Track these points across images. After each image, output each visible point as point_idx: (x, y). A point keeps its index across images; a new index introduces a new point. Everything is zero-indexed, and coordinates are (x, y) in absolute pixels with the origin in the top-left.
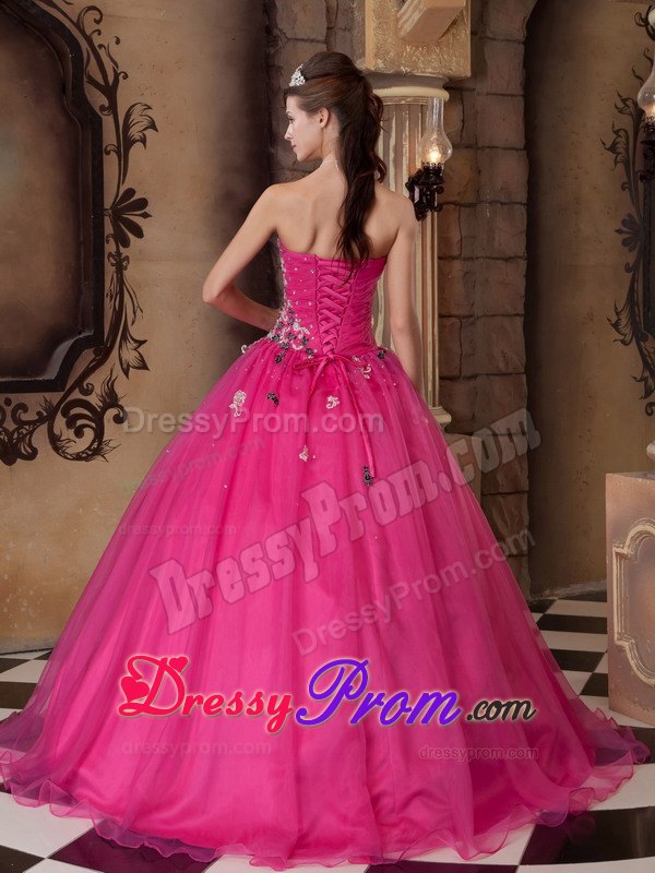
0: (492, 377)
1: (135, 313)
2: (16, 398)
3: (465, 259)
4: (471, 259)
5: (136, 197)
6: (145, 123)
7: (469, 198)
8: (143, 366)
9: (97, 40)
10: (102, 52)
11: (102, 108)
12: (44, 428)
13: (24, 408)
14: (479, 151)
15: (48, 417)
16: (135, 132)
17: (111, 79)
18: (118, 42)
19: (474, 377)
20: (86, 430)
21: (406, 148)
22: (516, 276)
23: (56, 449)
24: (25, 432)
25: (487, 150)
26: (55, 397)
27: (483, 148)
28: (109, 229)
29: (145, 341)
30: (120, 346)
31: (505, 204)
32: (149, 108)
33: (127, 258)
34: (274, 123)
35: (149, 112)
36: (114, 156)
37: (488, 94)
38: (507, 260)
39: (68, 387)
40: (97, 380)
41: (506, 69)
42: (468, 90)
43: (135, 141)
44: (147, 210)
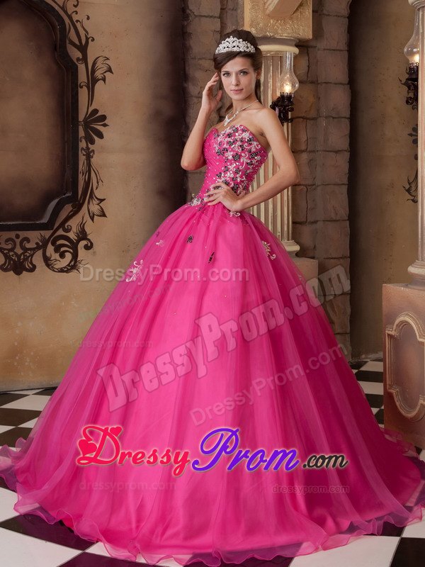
0: (327, 223)
1: (98, 183)
2: (23, 234)
3: (310, 152)
4: (313, 151)
5: (99, 114)
6: (105, 68)
7: (313, 114)
8: (103, 215)
9: (75, 17)
10: (78, 25)
11: (78, 59)
12: (40, 253)
13: (28, 240)
14: (319, 86)
15: (42, 246)
16: (98, 74)
17: (84, 42)
18: (88, 18)
19: (315, 222)
20: (67, 254)
21: (270, 84)
22: (343, 161)
23: (48, 265)
24: (28, 255)
25: (324, 85)
26: (47, 234)
27: (321, 83)
28: (81, 133)
29: (104, 199)
30: (89, 203)
31: (335, 118)
32: (108, 59)
33: (93, 151)
34: (187, 68)
35: (107, 62)
36: (85, 89)
37: (324, 49)
38: (337, 152)
39: (55, 227)
40: (74, 223)
41: (336, 34)
42: (312, 47)
43: (99, 80)
44: (106, 122)
